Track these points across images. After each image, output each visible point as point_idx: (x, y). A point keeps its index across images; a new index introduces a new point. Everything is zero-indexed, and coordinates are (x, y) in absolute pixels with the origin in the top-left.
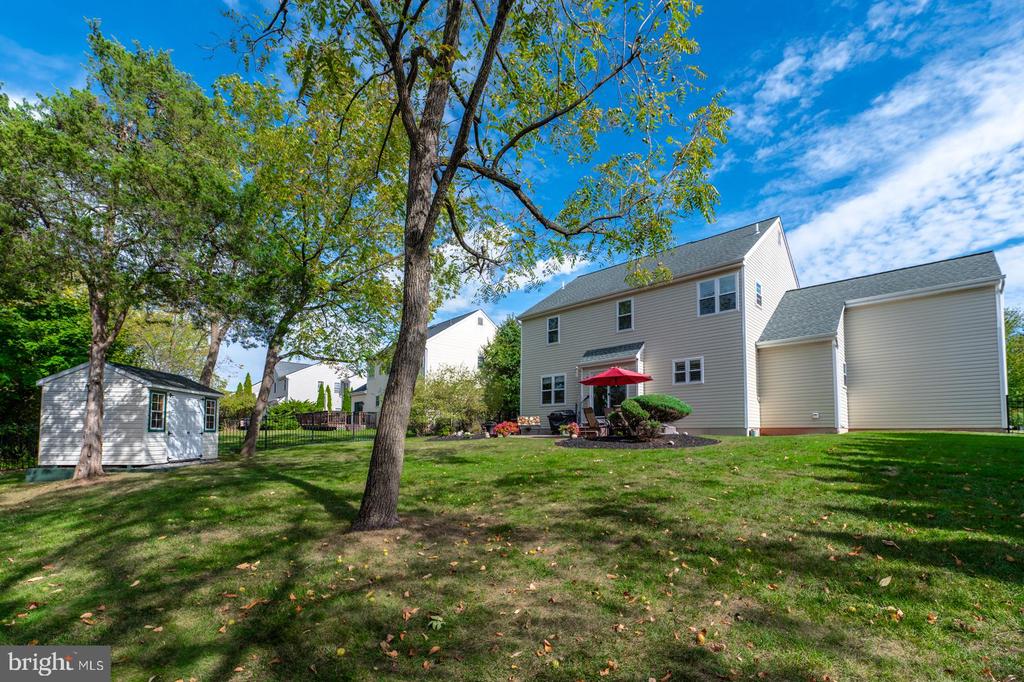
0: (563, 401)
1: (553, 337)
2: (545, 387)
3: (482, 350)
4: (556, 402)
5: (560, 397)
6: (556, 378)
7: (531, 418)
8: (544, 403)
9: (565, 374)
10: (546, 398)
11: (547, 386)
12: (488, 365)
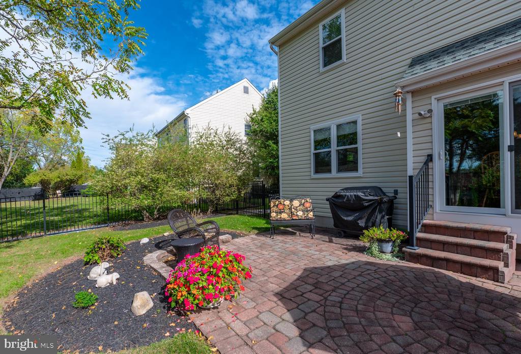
0: (355, 169)
1: (332, 53)
2: (319, 144)
3: (248, 118)
4: (339, 170)
5: (348, 162)
6: (339, 127)
7: (296, 203)
8: (317, 172)
9: (359, 117)
10: (322, 164)
11: (322, 143)
12: (255, 132)
